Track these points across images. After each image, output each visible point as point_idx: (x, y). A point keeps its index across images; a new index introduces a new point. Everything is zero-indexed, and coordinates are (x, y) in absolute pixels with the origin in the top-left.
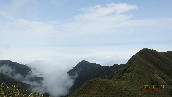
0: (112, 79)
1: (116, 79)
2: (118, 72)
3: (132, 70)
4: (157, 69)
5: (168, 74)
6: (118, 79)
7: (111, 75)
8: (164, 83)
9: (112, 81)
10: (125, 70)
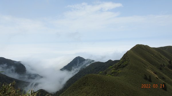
0: (107, 74)
1: (111, 75)
2: (113, 67)
3: (126, 65)
4: (150, 64)
5: (161, 69)
6: (113, 74)
7: (106, 70)
8: (156, 77)
9: (107, 76)
10: (119, 66)
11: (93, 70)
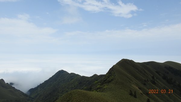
0: (92, 90)
1: (96, 90)
2: (98, 83)
3: (112, 80)
5: (145, 84)
6: (98, 90)
7: (91, 85)
8: (141, 93)
10: (105, 81)
11: (77, 85)
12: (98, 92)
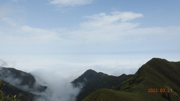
0: (120, 90)
1: (124, 90)
2: (127, 82)
3: (142, 80)
4: (168, 80)
6: (127, 90)
7: (119, 85)
8: (176, 95)
9: (120, 92)
10: (134, 81)
11: (105, 84)
12: (126, 92)
